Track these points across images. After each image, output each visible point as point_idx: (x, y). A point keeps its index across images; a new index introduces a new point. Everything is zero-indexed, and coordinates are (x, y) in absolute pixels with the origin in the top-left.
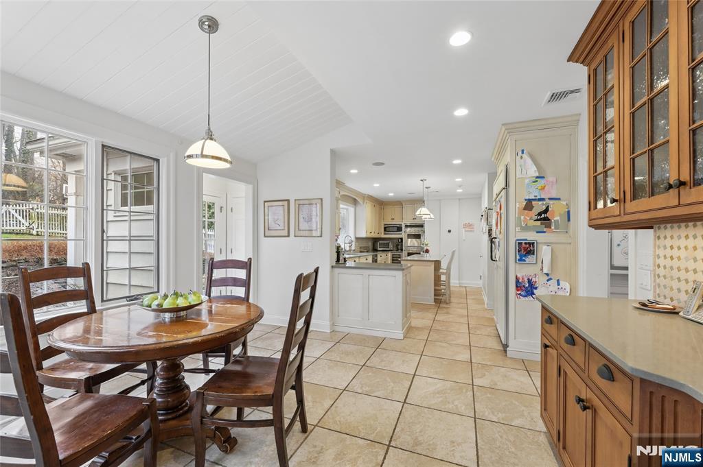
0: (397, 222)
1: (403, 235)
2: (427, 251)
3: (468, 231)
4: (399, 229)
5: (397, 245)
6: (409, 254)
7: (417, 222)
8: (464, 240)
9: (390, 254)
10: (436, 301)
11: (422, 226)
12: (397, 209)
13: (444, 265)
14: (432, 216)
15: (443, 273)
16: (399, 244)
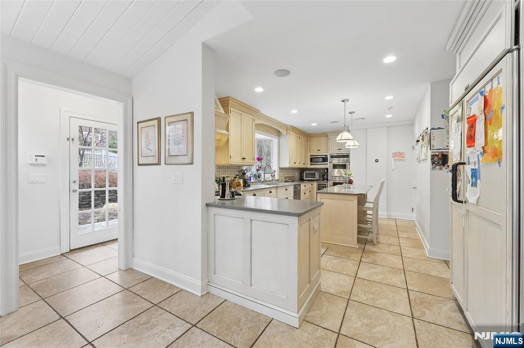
0: (322, 153)
1: (328, 165)
2: (351, 182)
3: (398, 160)
4: (325, 159)
5: (323, 175)
6: (335, 184)
7: (343, 152)
8: (393, 170)
9: (315, 184)
10: (359, 241)
11: (348, 156)
12: (323, 140)
13: (371, 197)
14: (357, 143)
15: (369, 209)
16: (324, 175)
